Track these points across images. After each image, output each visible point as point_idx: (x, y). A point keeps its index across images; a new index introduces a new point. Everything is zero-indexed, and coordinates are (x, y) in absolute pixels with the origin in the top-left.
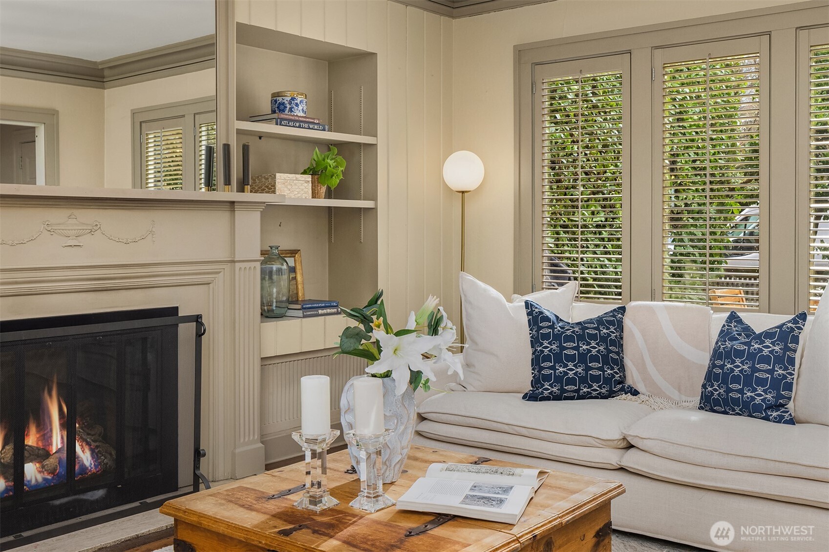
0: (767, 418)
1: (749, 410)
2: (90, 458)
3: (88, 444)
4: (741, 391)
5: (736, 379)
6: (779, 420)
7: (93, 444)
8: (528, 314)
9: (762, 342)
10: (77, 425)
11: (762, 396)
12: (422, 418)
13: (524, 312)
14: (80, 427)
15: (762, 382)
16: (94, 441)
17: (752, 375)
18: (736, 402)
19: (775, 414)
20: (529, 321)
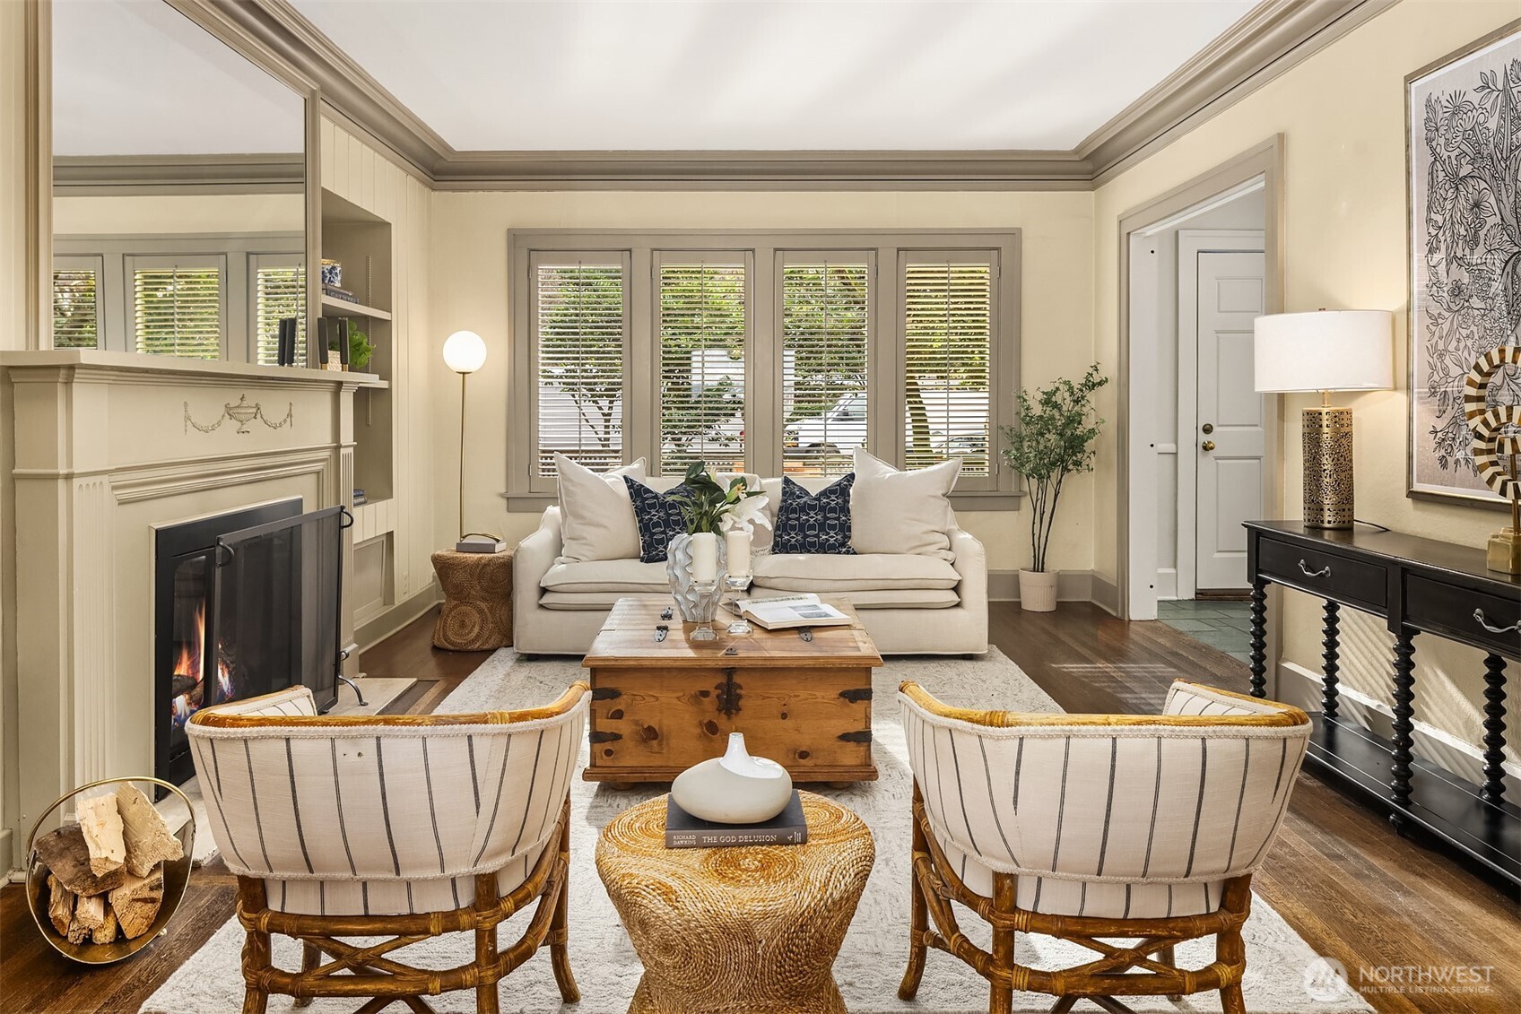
0: (839, 553)
1: (824, 548)
2: (228, 682)
3: (228, 667)
4: (817, 536)
5: (812, 527)
6: (848, 553)
7: (231, 666)
8: (629, 488)
9: (829, 497)
10: (220, 646)
11: (833, 537)
12: (544, 591)
13: (624, 486)
14: (222, 648)
15: (832, 527)
16: (232, 663)
17: (825, 522)
18: (812, 544)
19: (844, 550)
20: (631, 493)
